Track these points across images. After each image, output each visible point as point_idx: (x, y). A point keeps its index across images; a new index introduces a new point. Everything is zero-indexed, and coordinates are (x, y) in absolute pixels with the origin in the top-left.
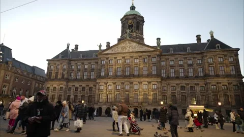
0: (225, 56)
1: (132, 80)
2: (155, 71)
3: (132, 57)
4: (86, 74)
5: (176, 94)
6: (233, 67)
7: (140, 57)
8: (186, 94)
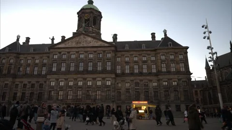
0: (176, 53)
2: (110, 67)
3: (86, 52)
4: (36, 69)
5: (130, 91)
6: (183, 64)
7: (95, 52)
8: (140, 91)
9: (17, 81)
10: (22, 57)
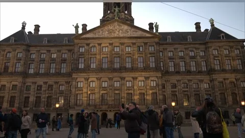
0: (232, 47)
1: (124, 75)
2: (154, 63)
3: (122, 44)
4: (53, 66)
5: (177, 93)
6: (240, 61)
7: (134, 44)
8: (189, 93)
9: (29, 81)
10: (33, 50)
